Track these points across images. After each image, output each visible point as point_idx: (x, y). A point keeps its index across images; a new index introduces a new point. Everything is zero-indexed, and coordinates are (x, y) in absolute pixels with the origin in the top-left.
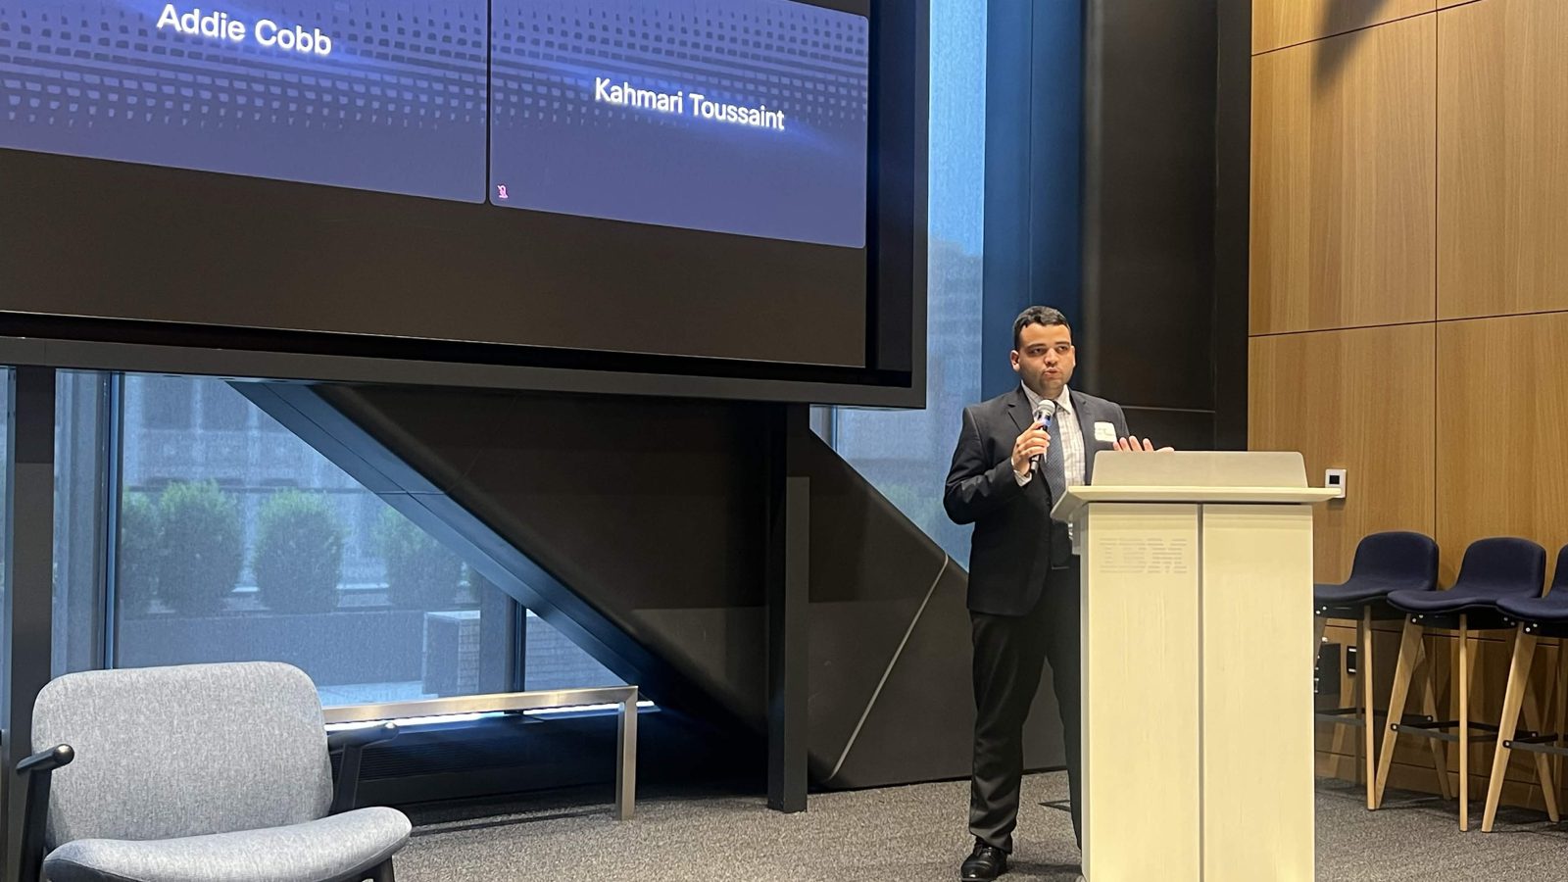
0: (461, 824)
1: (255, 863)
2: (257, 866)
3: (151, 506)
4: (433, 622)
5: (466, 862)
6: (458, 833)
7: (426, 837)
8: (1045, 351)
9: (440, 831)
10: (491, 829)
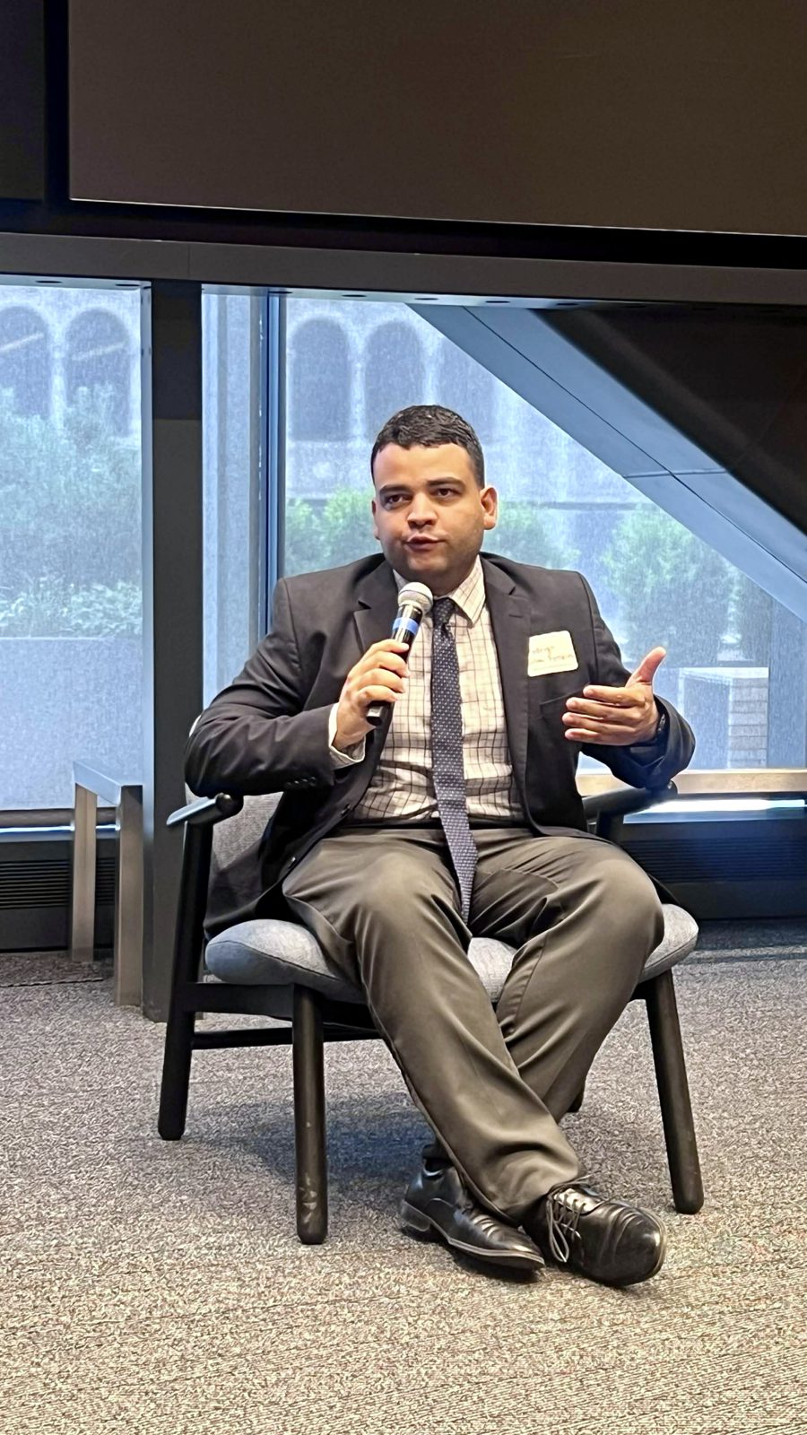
0: (748, 952)
1: (484, 962)
2: (487, 967)
3: (313, 517)
4: (692, 683)
5: (760, 1003)
6: (743, 964)
7: (699, 966)
8: (410, 498)
9: (717, 961)
10: (792, 962)
